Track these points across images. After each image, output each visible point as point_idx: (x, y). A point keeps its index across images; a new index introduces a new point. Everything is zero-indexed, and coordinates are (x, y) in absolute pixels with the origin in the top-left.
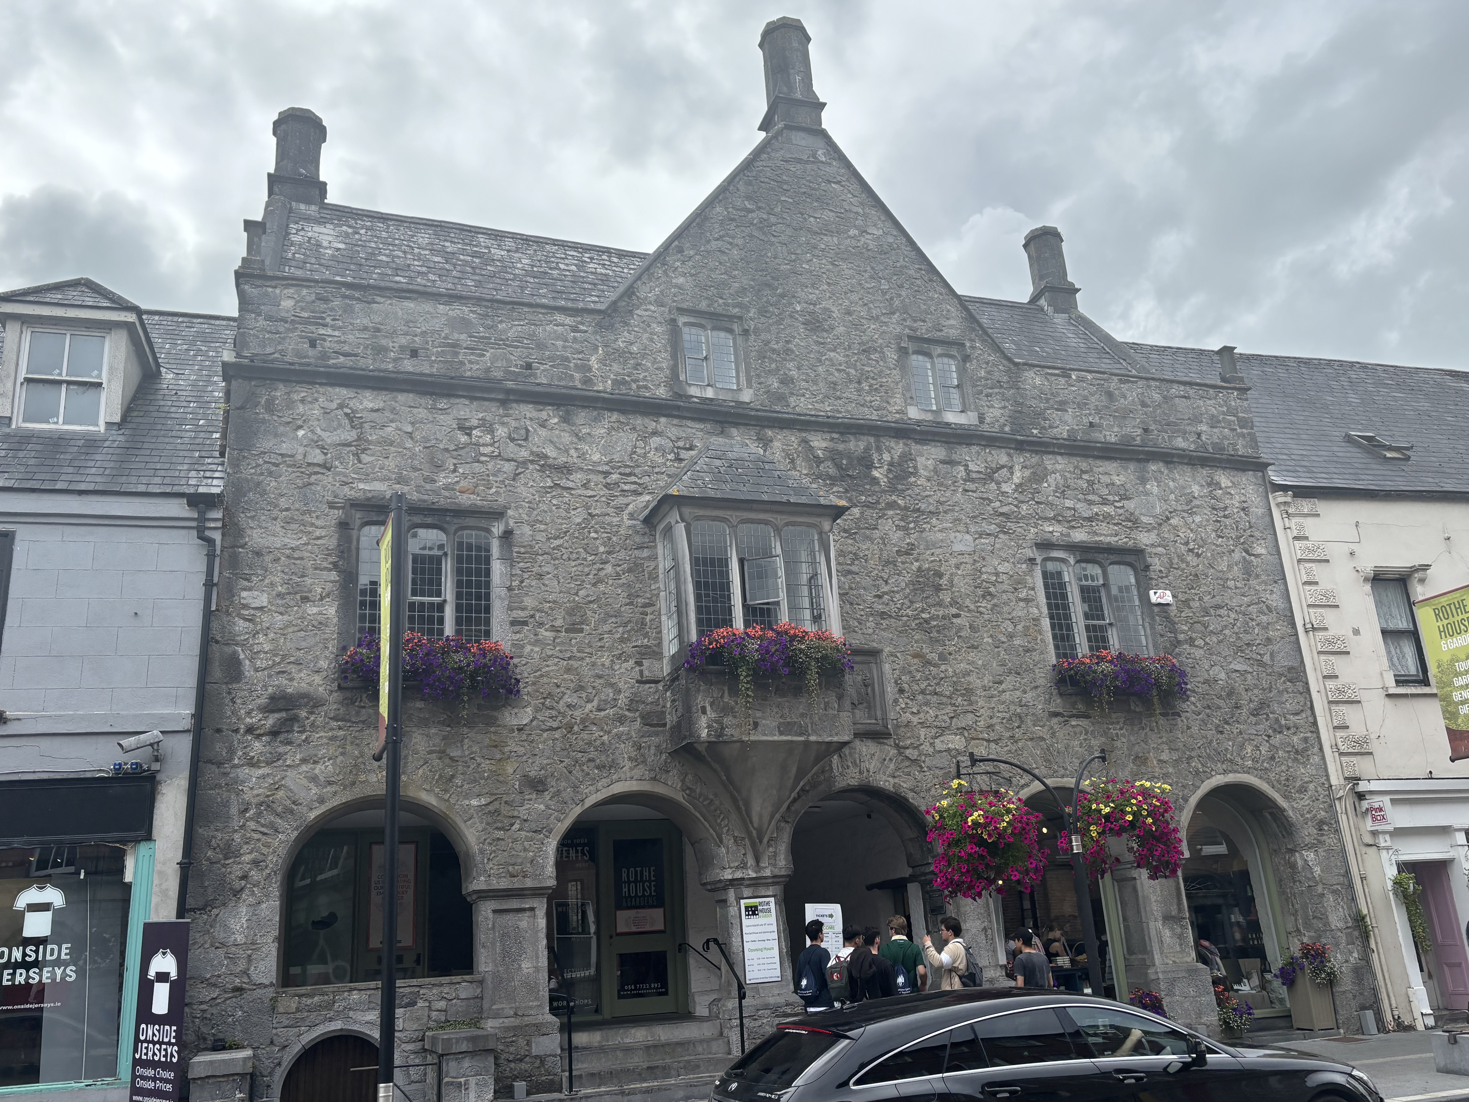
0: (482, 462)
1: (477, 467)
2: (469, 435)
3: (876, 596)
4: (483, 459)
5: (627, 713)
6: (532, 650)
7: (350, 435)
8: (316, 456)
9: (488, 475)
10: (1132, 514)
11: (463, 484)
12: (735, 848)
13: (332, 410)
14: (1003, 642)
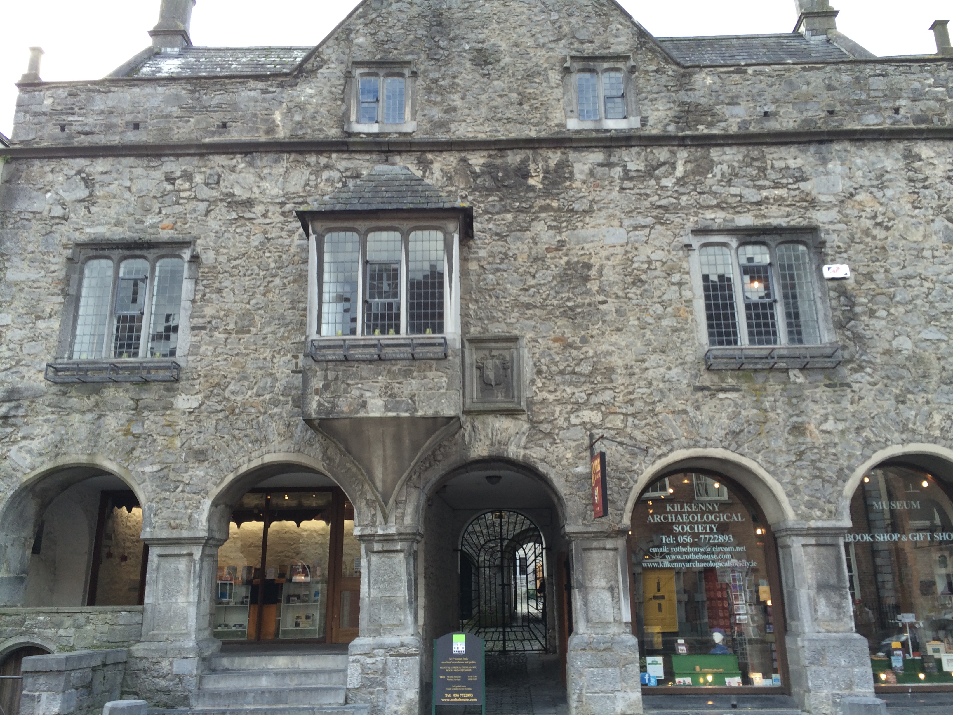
0: (181, 204)
1: (177, 209)
2: (173, 184)
3: (522, 290)
4: (182, 201)
5: (281, 398)
6: (207, 349)
7: (83, 193)
8: (58, 211)
9: (185, 214)
10: (808, 194)
11: (166, 222)
12: (366, 509)
13: (72, 176)
14: (650, 324)
